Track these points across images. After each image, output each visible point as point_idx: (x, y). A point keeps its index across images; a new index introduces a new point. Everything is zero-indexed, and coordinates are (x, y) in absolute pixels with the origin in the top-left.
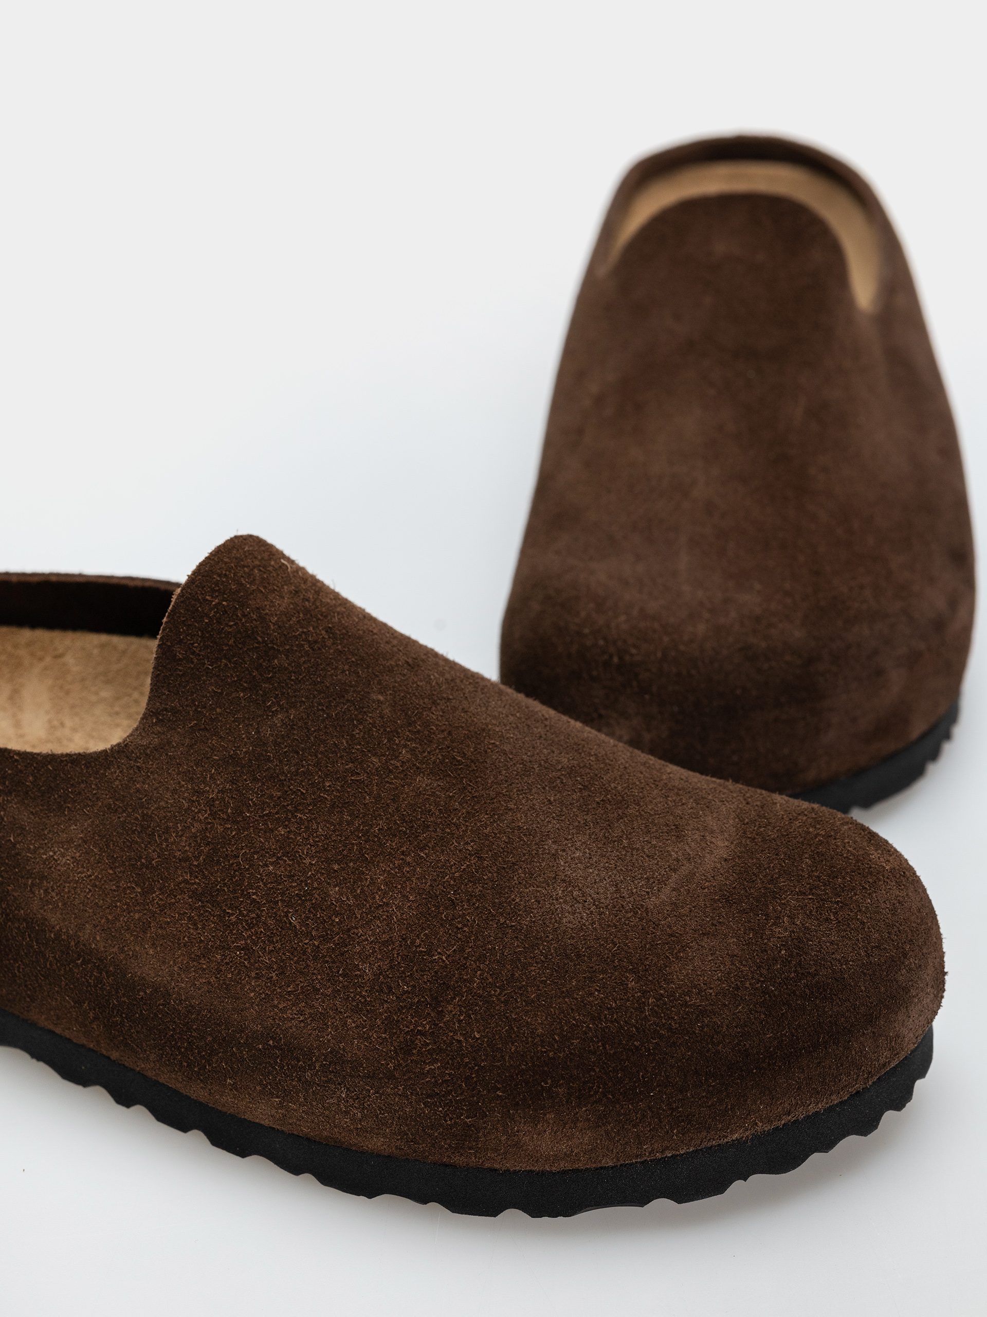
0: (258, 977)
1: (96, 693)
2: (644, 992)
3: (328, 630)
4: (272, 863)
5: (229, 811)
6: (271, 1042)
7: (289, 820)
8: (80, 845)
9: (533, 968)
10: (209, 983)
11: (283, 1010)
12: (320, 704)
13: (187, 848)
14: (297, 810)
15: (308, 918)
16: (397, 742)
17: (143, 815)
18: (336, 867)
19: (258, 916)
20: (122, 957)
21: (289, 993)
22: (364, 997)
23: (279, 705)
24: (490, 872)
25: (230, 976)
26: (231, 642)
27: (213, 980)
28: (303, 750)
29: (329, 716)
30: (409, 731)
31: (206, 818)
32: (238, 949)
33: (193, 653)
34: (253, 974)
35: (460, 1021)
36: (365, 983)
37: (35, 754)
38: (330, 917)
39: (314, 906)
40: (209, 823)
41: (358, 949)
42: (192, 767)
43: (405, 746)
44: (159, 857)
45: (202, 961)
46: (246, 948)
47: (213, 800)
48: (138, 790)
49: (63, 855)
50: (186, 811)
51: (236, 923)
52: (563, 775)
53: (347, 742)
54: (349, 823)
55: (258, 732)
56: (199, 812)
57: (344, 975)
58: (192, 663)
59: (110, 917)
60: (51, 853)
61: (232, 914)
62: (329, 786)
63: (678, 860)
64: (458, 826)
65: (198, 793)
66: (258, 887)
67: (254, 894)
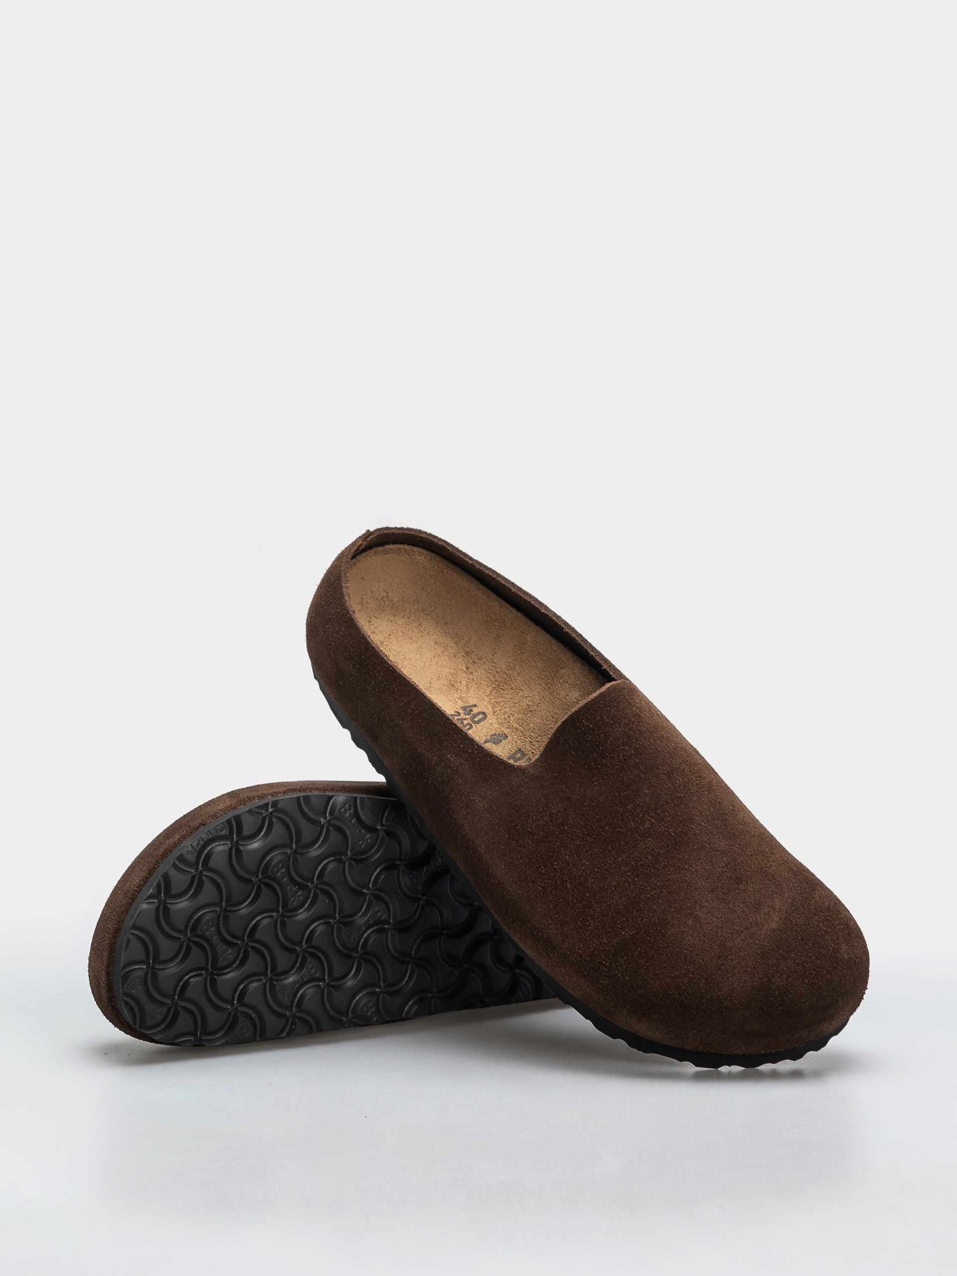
0: (544, 903)
1: (536, 662)
2: (707, 991)
3: (636, 749)
4: (568, 855)
5: (559, 822)
6: (540, 934)
7: (583, 838)
8: (488, 801)
9: (663, 957)
10: (523, 894)
11: (550, 924)
12: (617, 787)
13: (534, 829)
14: (588, 835)
15: (575, 887)
16: (646, 817)
17: (520, 804)
18: (596, 870)
19: (555, 876)
20: (490, 861)
21: (556, 918)
22: (586, 936)
23: (598, 782)
24: (663, 900)
25: (533, 896)
26: (587, 745)
27: (525, 894)
28: (601, 807)
29: (620, 795)
30: (654, 813)
31: (547, 820)
32: (541, 886)
33: (568, 744)
34: (543, 901)
35: (622, 968)
36: (589, 930)
37: (485, 749)
38: (585, 892)
39: (580, 884)
40: (548, 823)
41: (592, 913)
42: (549, 794)
43: (650, 820)
44: (521, 826)
45: (523, 883)
46: (543, 887)
47: (553, 813)
48: (522, 792)
49: (480, 802)
50: (540, 812)
51: (544, 874)
52: (718, 854)
53: (623, 811)
54: (609, 851)
55: (584, 791)
56: (545, 816)
57: (581, 922)
58: (566, 748)
59: (491, 841)
60: (475, 798)
61: (544, 869)
62: (607, 830)
63: (751, 923)
64: (658, 870)
65: (547, 806)
66: (559, 863)
67: (556, 865)
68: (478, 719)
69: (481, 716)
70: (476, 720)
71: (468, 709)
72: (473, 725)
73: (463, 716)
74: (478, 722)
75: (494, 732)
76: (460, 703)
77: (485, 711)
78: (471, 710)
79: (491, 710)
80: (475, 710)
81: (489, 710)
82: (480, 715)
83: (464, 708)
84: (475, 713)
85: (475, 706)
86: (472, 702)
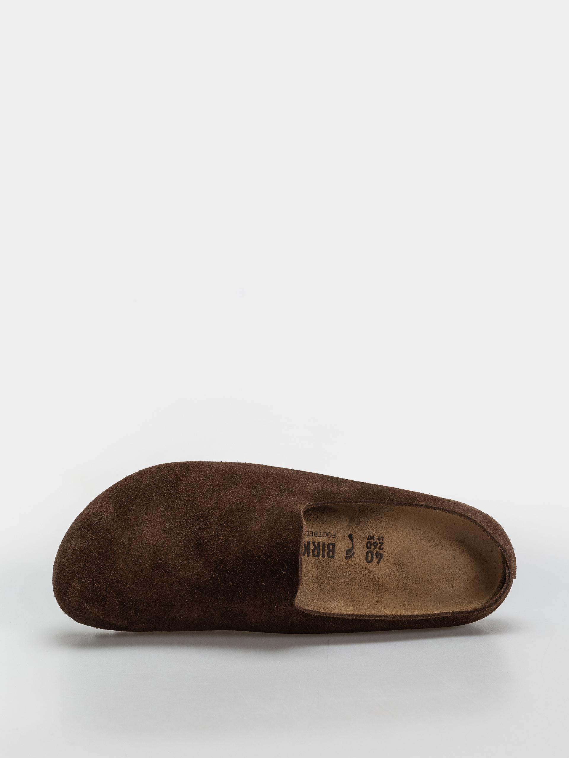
68: (369, 556)
69: (369, 559)
70: (370, 554)
71: (379, 557)
72: (368, 550)
73: (377, 549)
74: (367, 554)
75: (355, 556)
76: (385, 557)
77: (371, 565)
78: (377, 558)
79: (369, 568)
80: (375, 560)
81: (369, 566)
82: (371, 559)
83: (382, 555)
84: (374, 558)
85: (378, 563)
86: (382, 564)
